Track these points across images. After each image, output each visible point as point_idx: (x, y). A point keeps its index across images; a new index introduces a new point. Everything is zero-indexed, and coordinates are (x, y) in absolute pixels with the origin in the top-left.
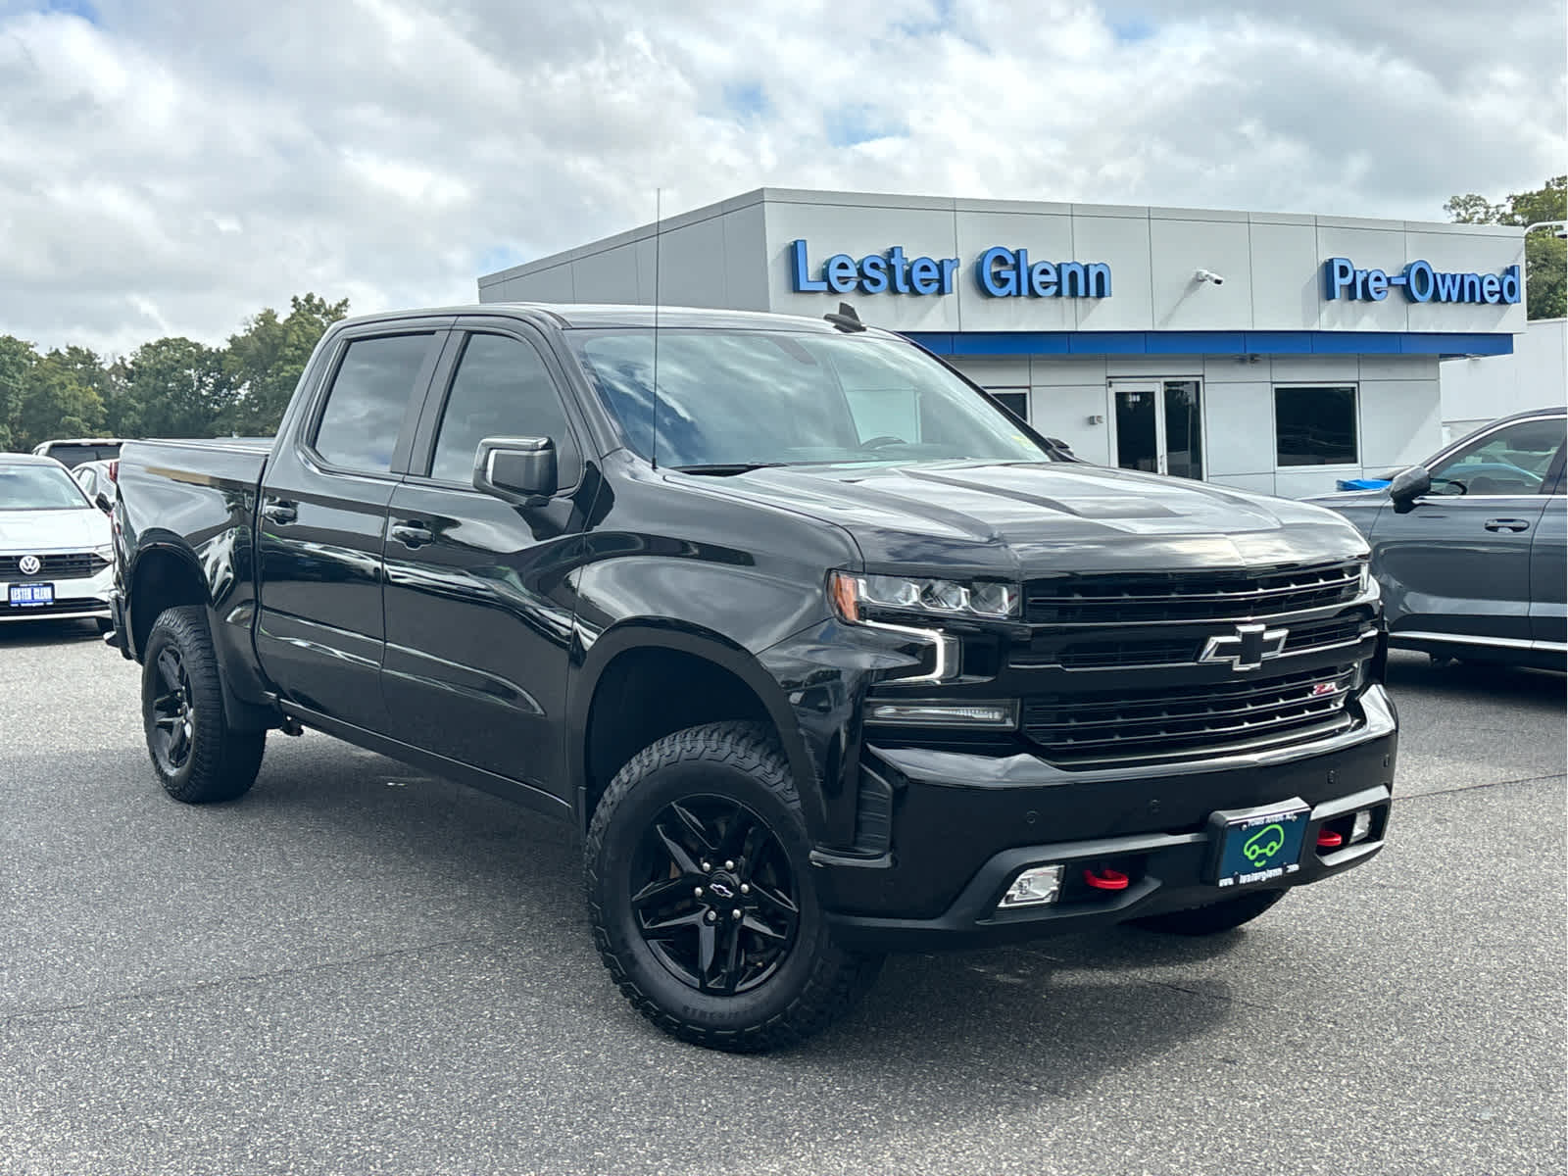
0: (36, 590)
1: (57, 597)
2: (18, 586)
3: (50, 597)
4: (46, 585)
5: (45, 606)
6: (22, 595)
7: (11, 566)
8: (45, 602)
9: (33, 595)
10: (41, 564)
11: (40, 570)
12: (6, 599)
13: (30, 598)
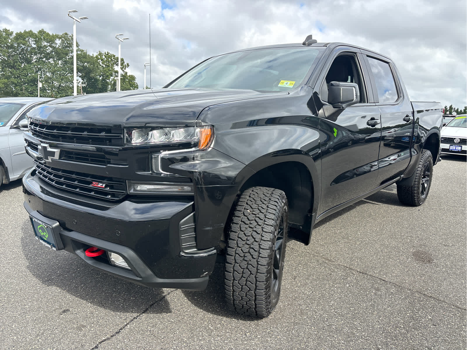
0: (457, 147)
1: (462, 149)
2: (452, 146)
3: (460, 149)
4: (459, 146)
5: (458, 151)
6: (453, 148)
7: (452, 140)
8: (458, 150)
9: (456, 148)
10: (460, 141)
11: (459, 142)
12: (449, 148)
13: (455, 149)
